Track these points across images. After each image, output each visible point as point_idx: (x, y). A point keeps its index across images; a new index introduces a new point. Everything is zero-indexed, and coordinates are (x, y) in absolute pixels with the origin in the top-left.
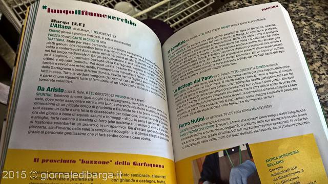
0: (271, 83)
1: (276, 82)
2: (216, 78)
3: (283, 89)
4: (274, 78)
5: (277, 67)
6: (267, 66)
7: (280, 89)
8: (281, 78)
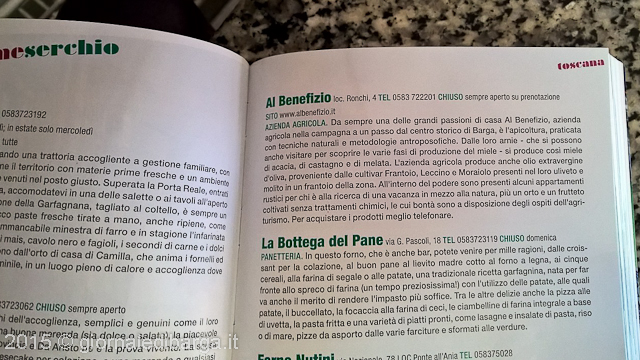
0: (527, 288)
1: (540, 288)
2: (391, 249)
3: (554, 309)
4: (536, 277)
5: (554, 244)
6: (530, 238)
7: (544, 310)
8: (555, 277)
